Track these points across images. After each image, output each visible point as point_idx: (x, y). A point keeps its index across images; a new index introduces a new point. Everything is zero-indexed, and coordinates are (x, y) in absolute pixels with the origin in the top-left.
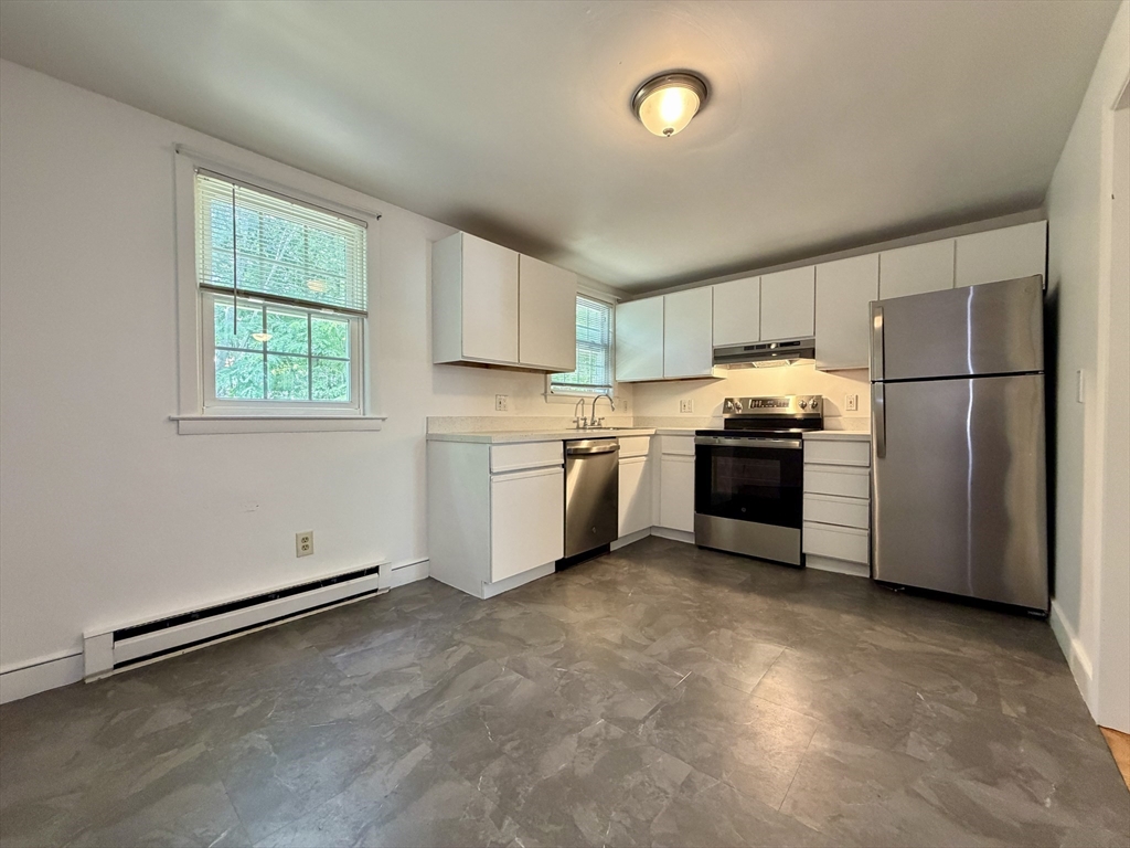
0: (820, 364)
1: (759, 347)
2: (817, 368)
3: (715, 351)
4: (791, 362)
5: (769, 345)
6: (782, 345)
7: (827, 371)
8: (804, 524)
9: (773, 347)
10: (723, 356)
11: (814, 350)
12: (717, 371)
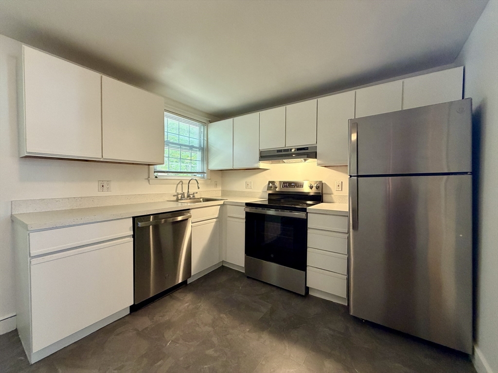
0: (319, 162)
1: (285, 150)
2: (319, 164)
3: (261, 152)
4: (305, 160)
5: (291, 149)
6: (298, 149)
7: (325, 166)
8: (308, 268)
9: (293, 150)
10: (265, 156)
11: (316, 153)
12: (263, 165)
